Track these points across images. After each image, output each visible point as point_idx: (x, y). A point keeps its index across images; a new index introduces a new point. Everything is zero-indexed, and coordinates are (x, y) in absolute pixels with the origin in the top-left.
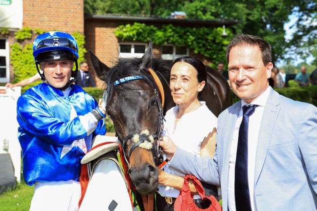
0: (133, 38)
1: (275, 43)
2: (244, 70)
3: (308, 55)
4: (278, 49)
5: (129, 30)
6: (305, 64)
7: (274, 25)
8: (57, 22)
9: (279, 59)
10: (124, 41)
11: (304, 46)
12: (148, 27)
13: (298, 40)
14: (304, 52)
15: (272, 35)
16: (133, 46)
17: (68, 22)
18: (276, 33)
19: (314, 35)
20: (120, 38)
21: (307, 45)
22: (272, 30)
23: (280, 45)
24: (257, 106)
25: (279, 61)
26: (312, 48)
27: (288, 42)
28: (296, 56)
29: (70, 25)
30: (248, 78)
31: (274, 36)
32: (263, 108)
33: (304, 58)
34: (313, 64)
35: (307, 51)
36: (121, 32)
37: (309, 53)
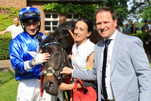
0: (52, 10)
1: (123, 12)
2: (104, 24)
3: (139, 18)
4: (124, 15)
5: (49, 6)
6: (137, 22)
7: (122, 3)
8: (13, 3)
9: (124, 20)
10: (47, 12)
11: (137, 13)
12: (59, 5)
13: (134, 10)
14: (137, 16)
15: (120, 8)
16: (51, 15)
17: (19, 3)
18: (122, 7)
19: (142, 7)
20: (45, 11)
21: (139, 12)
22: (121, 5)
23: (125, 13)
24: (111, 40)
25: (125, 21)
26: (141, 14)
27: (129, 11)
28: (133, 18)
29: (20, 4)
30: (106, 28)
31: (122, 8)
32: (114, 40)
33: (137, 19)
34: (142, 22)
35: (139, 16)
36: (45, 8)
37: (140, 17)
